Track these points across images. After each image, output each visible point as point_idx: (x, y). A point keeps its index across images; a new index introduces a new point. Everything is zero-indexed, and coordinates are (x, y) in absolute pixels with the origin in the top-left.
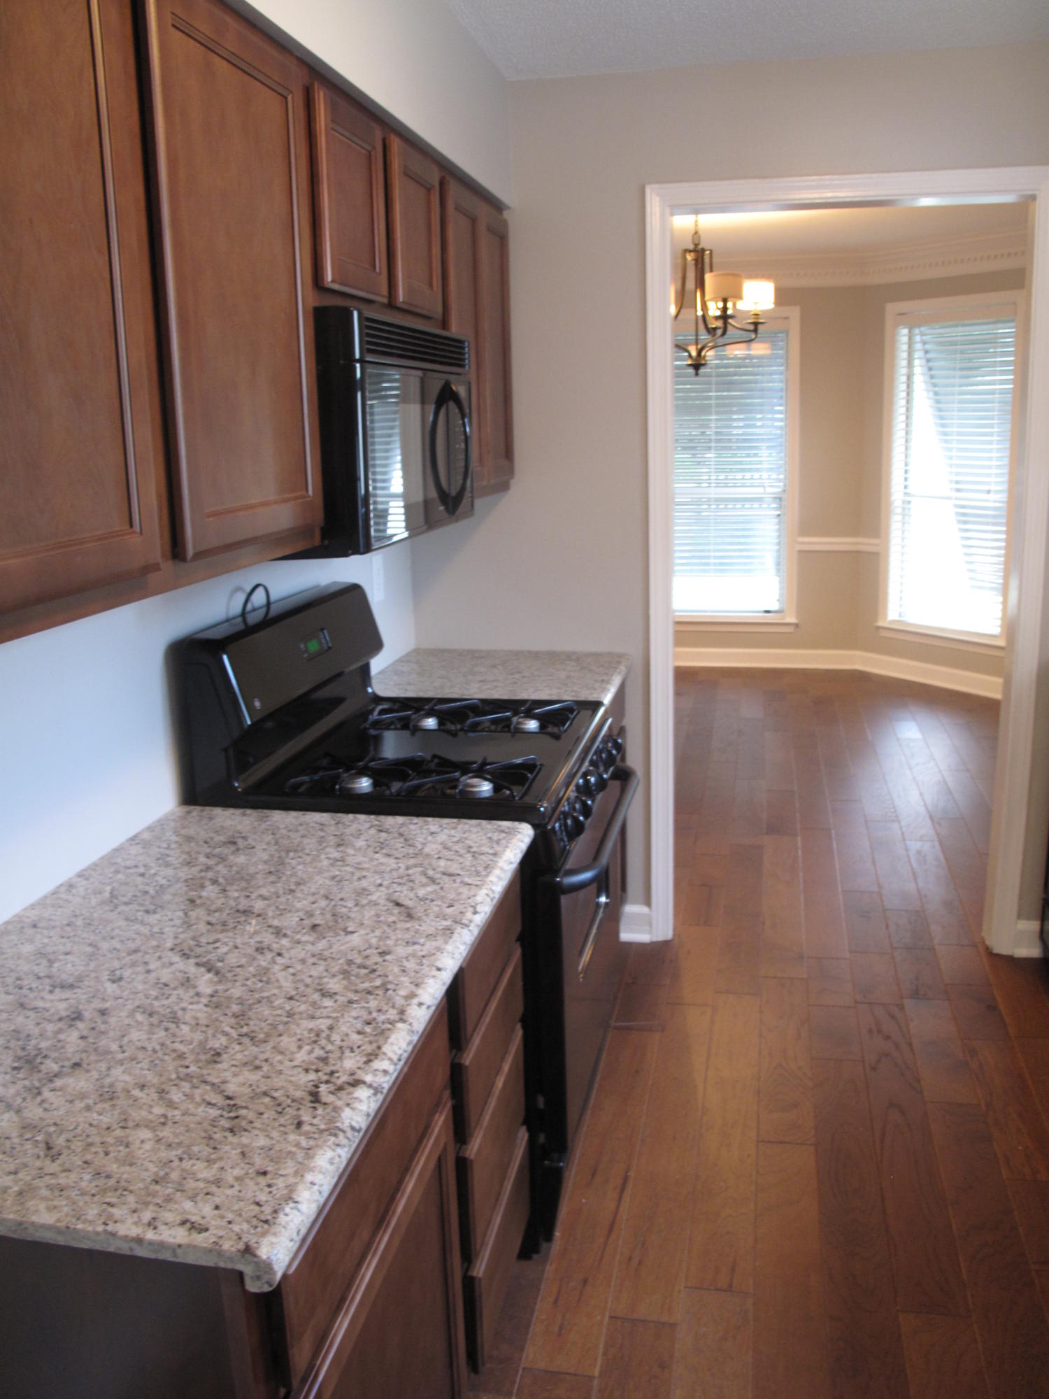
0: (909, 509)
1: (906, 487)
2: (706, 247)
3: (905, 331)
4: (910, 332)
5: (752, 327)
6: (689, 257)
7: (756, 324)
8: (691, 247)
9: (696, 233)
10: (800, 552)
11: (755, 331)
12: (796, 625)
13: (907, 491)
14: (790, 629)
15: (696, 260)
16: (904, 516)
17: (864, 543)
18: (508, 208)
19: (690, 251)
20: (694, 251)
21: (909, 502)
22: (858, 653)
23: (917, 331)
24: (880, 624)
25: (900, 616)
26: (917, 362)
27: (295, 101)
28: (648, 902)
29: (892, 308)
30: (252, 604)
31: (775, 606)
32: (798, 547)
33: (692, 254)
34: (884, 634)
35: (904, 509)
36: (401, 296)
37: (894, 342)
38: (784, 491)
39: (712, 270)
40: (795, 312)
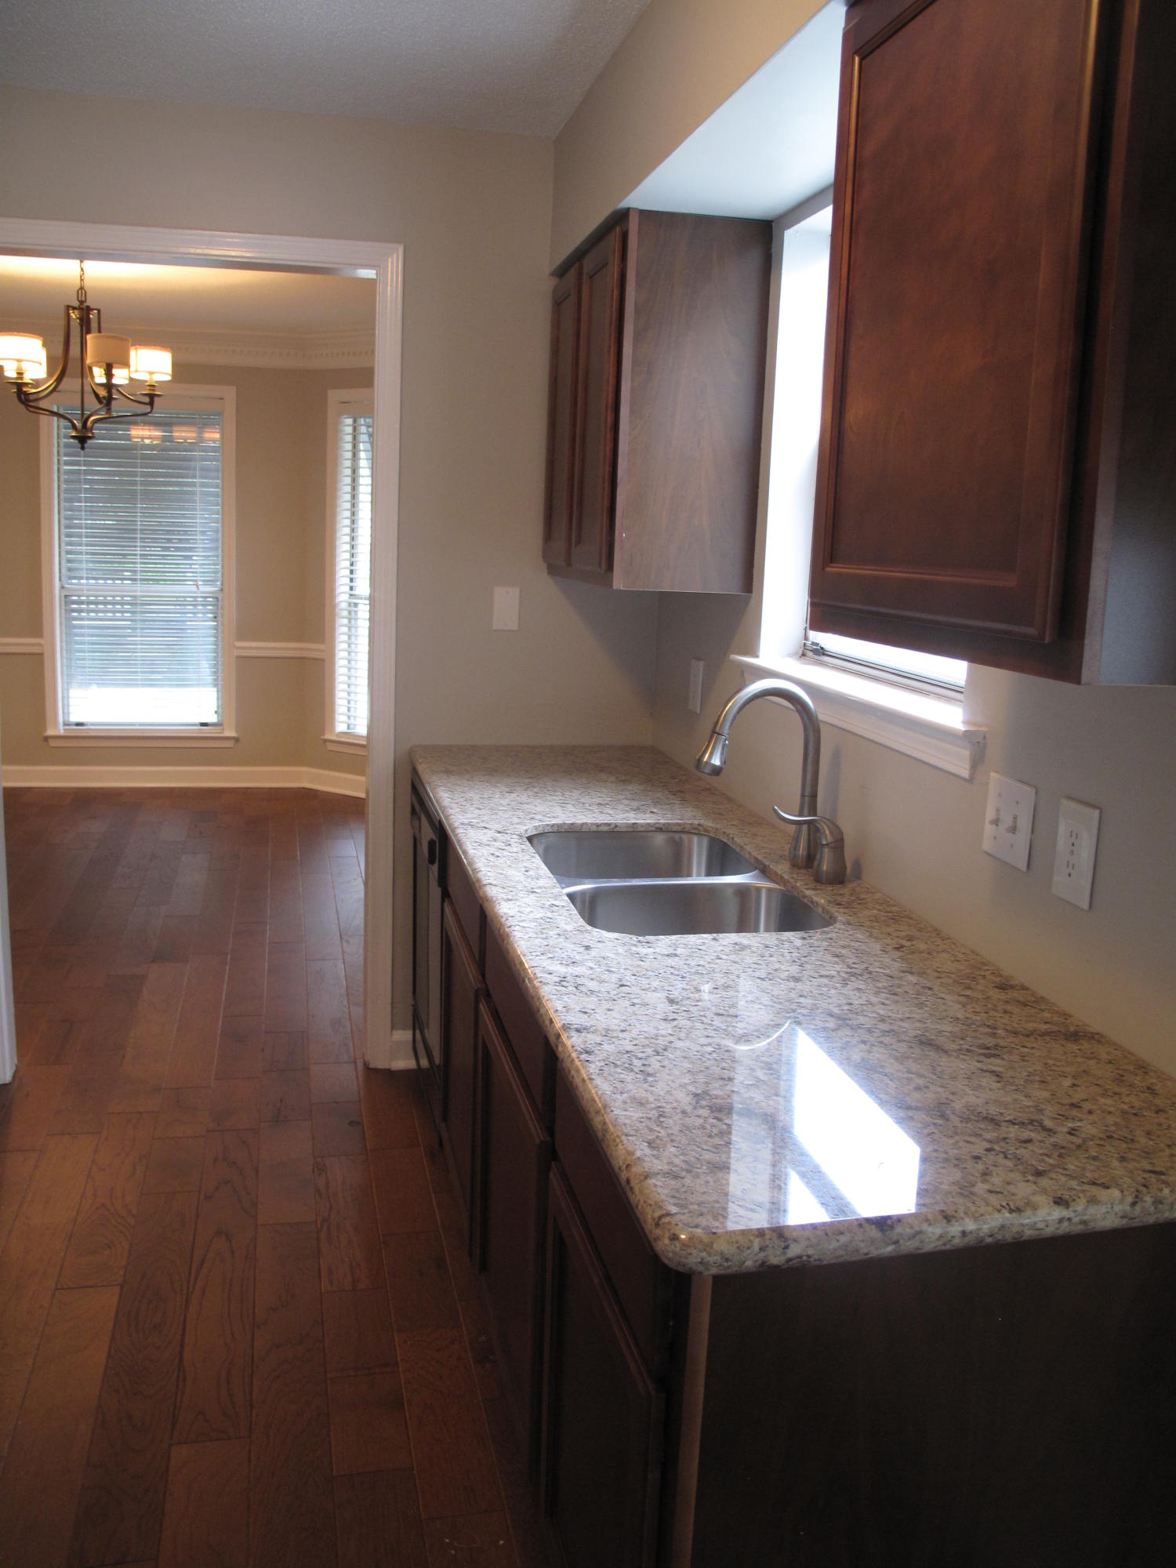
0: (356, 612)
1: (351, 588)
2: (92, 307)
3: (349, 421)
4: (355, 421)
5: (147, 400)
6: (74, 315)
7: (152, 397)
8: (76, 304)
9: (82, 288)
10: (238, 657)
11: (151, 404)
12: (237, 740)
13: (352, 592)
14: (230, 744)
15: (81, 319)
16: (350, 620)
17: (310, 649)
19: (74, 308)
20: (80, 309)
21: (356, 605)
22: (305, 769)
23: (362, 421)
24: (328, 736)
25: (348, 728)
26: (362, 455)
29: (334, 396)
31: (213, 718)
32: (237, 653)
33: (76, 312)
34: (331, 747)
35: (350, 612)
37: (337, 431)
38: (222, 590)
39: (100, 331)
40: (229, 393)
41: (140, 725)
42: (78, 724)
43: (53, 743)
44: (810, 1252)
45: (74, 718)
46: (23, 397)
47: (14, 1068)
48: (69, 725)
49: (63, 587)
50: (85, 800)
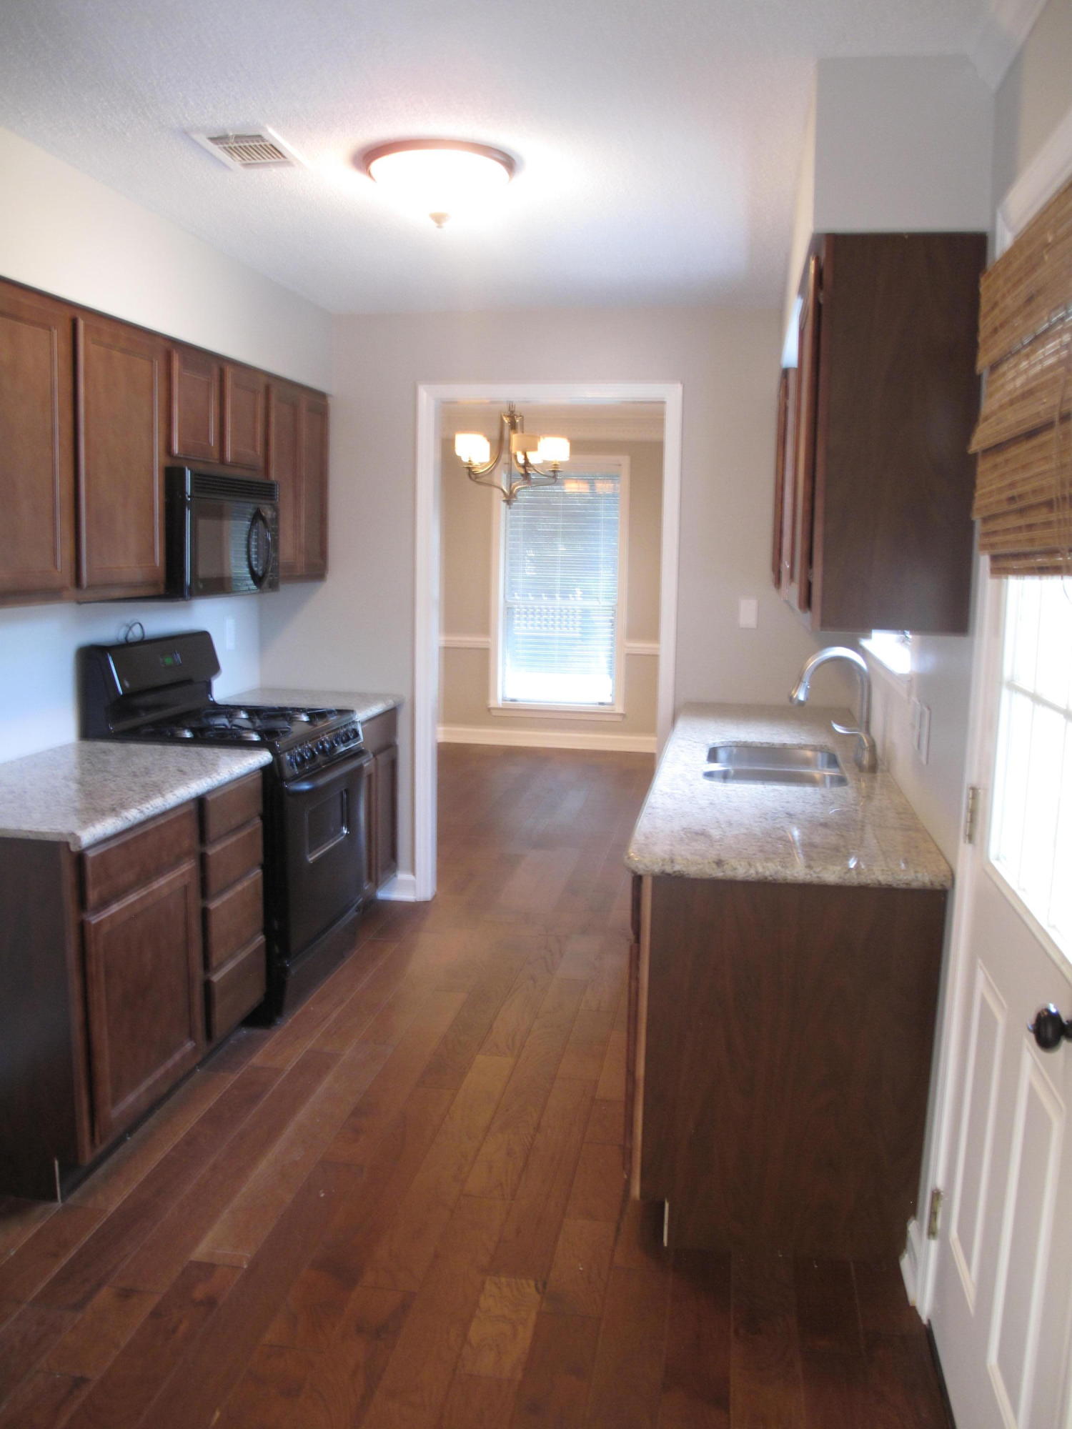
2: (518, 412)
5: (552, 474)
6: (506, 421)
7: (555, 472)
8: (507, 413)
9: (511, 402)
10: (628, 655)
11: (554, 477)
12: (623, 715)
14: (619, 719)
15: (511, 423)
18: (331, 396)
19: (506, 416)
20: (510, 416)
27: (158, 364)
28: (413, 871)
30: (133, 633)
31: (609, 700)
32: (626, 651)
33: (508, 418)
36: (229, 456)
38: (617, 604)
39: (523, 432)
40: (625, 460)
41: (555, 702)
42: (512, 700)
43: (494, 713)
44: (684, 869)
45: (510, 695)
46: (473, 476)
47: (434, 894)
48: (506, 701)
49: (506, 602)
50: (511, 753)
